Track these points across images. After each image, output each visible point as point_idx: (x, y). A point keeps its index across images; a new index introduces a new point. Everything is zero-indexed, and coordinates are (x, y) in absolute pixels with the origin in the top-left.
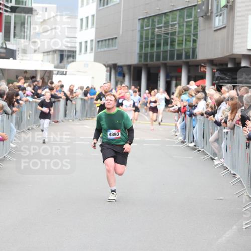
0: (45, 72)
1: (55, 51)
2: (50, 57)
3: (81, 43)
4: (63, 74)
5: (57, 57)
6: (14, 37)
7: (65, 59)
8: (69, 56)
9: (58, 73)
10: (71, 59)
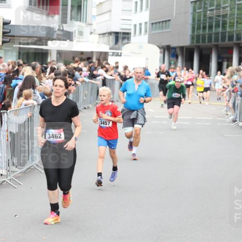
0: (101, 53)
1: (110, 33)
2: (106, 38)
3: (135, 26)
4: (118, 55)
5: (112, 38)
6: (71, 19)
7: (120, 40)
8: (124, 38)
9: (113, 54)
10: (126, 41)
